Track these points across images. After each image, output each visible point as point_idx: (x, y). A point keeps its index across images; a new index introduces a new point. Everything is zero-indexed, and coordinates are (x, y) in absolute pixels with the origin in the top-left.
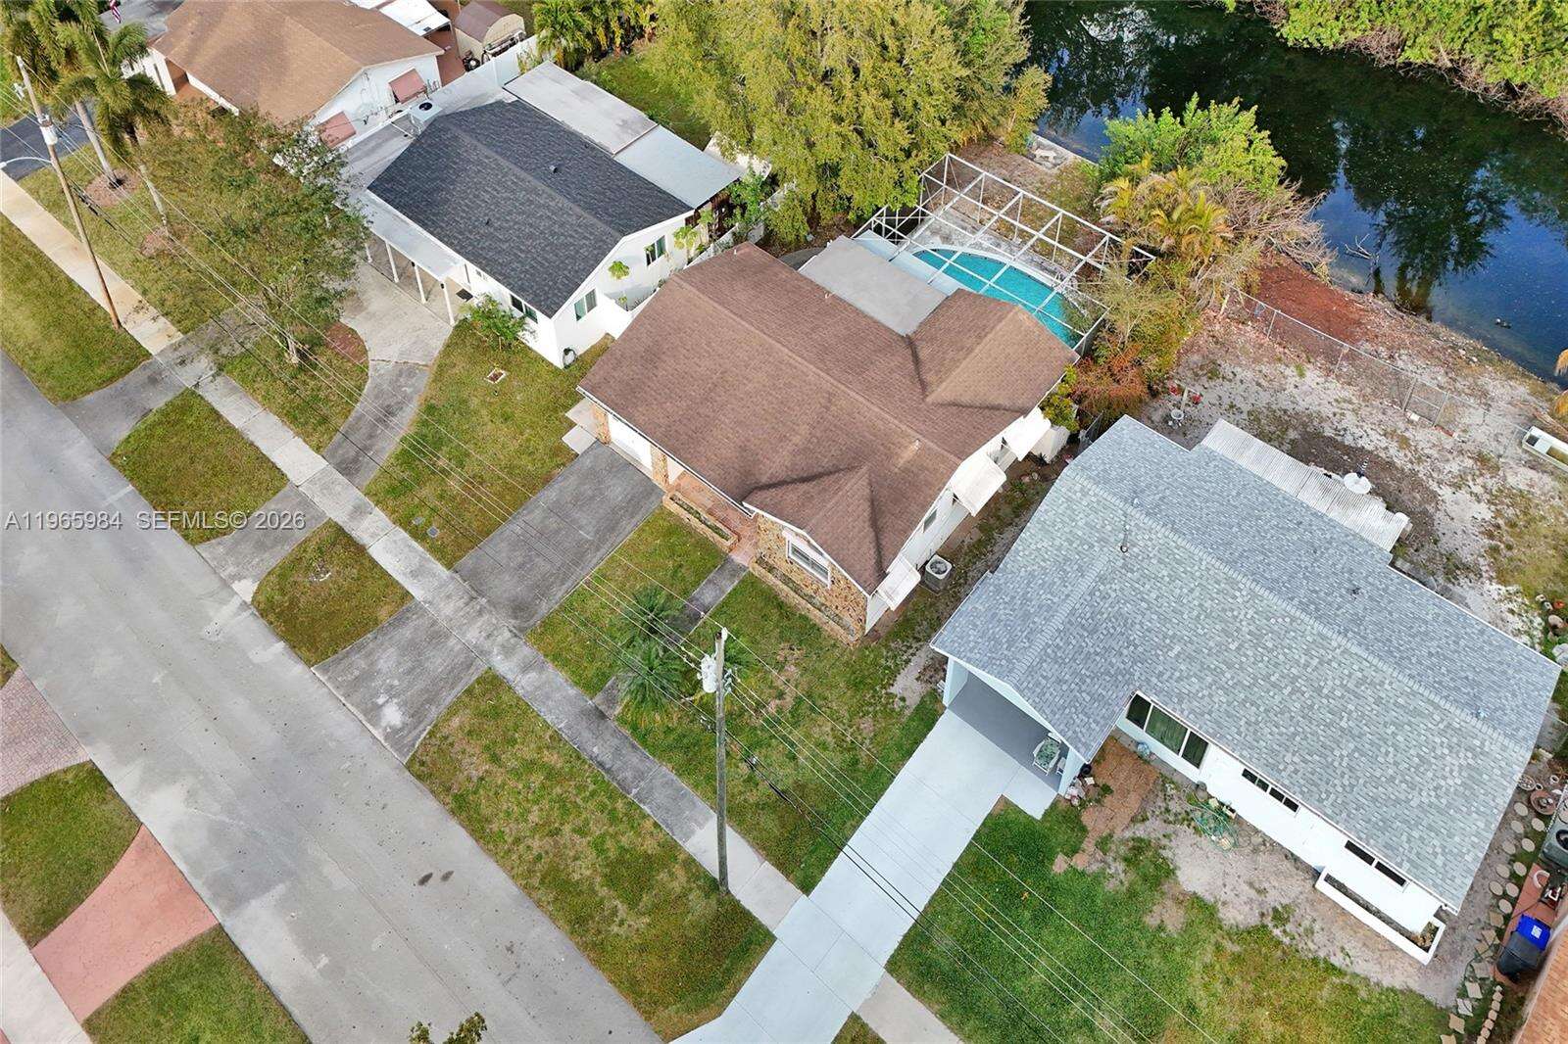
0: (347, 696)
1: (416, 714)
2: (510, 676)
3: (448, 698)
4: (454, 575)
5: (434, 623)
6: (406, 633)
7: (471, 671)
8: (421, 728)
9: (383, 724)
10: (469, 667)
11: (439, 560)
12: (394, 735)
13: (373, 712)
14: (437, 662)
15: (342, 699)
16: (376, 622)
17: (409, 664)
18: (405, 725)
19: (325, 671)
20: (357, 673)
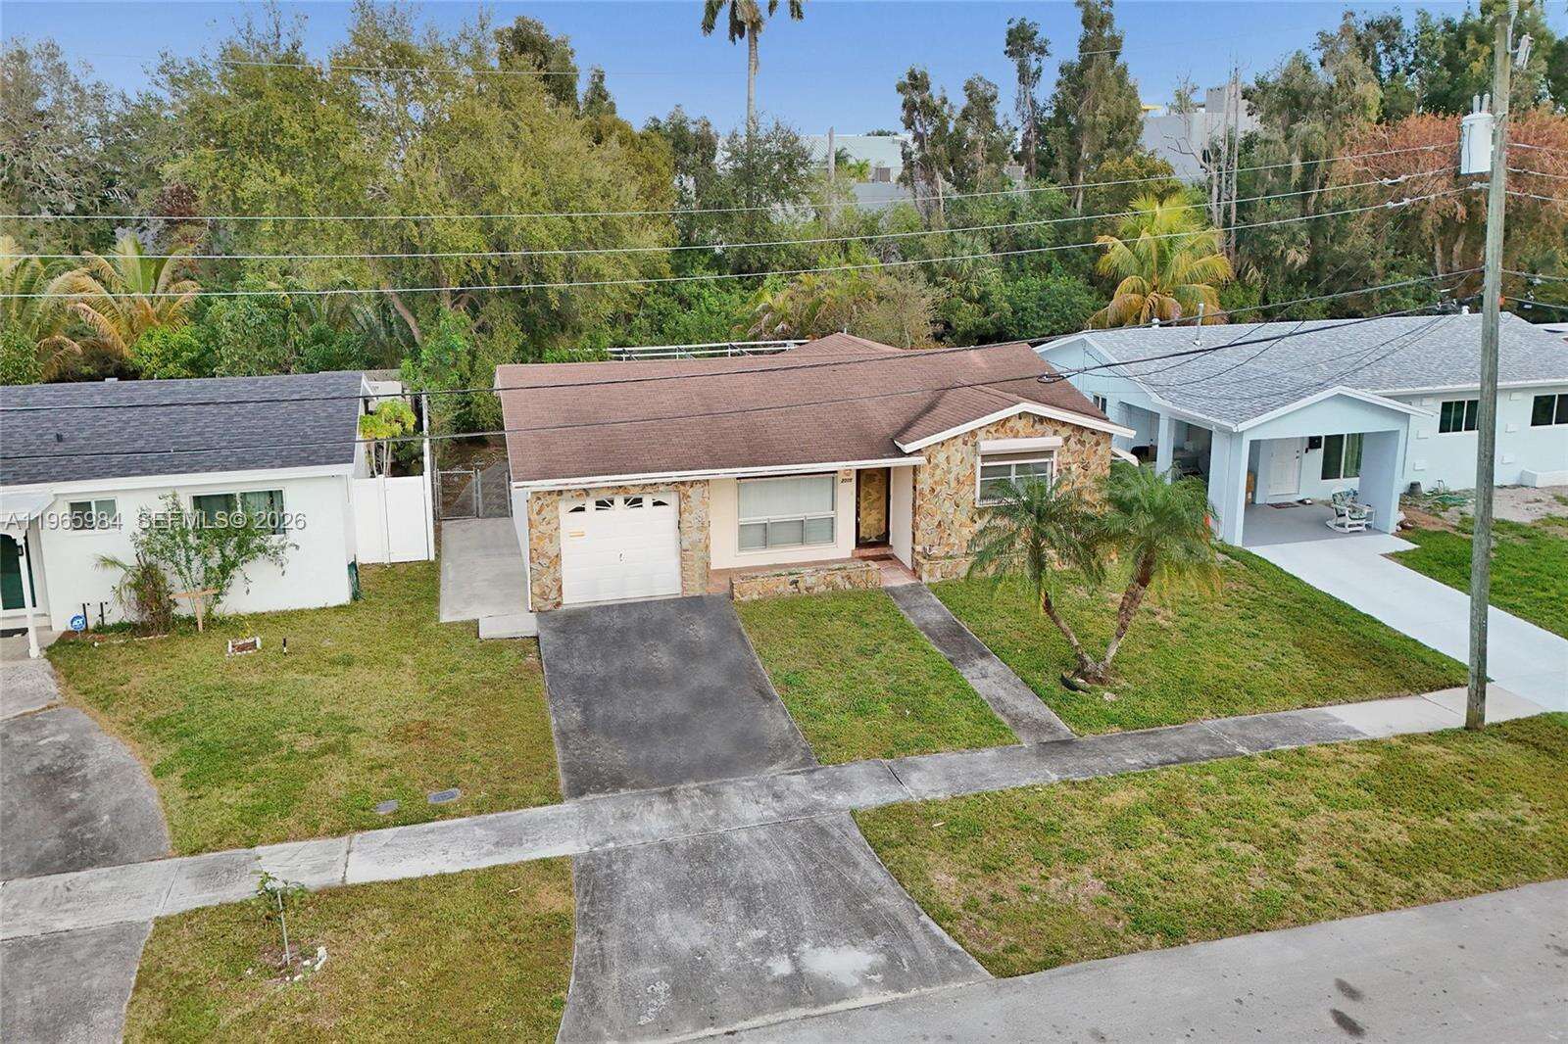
0: (709, 1020)
1: (868, 927)
2: (895, 797)
3: (871, 874)
4: (583, 799)
5: (667, 848)
6: (640, 886)
7: (835, 833)
8: (914, 929)
9: (849, 981)
10: (824, 833)
13: (801, 989)
14: (770, 867)
16: (561, 920)
17: (729, 903)
18: (884, 950)
20: (662, 987)
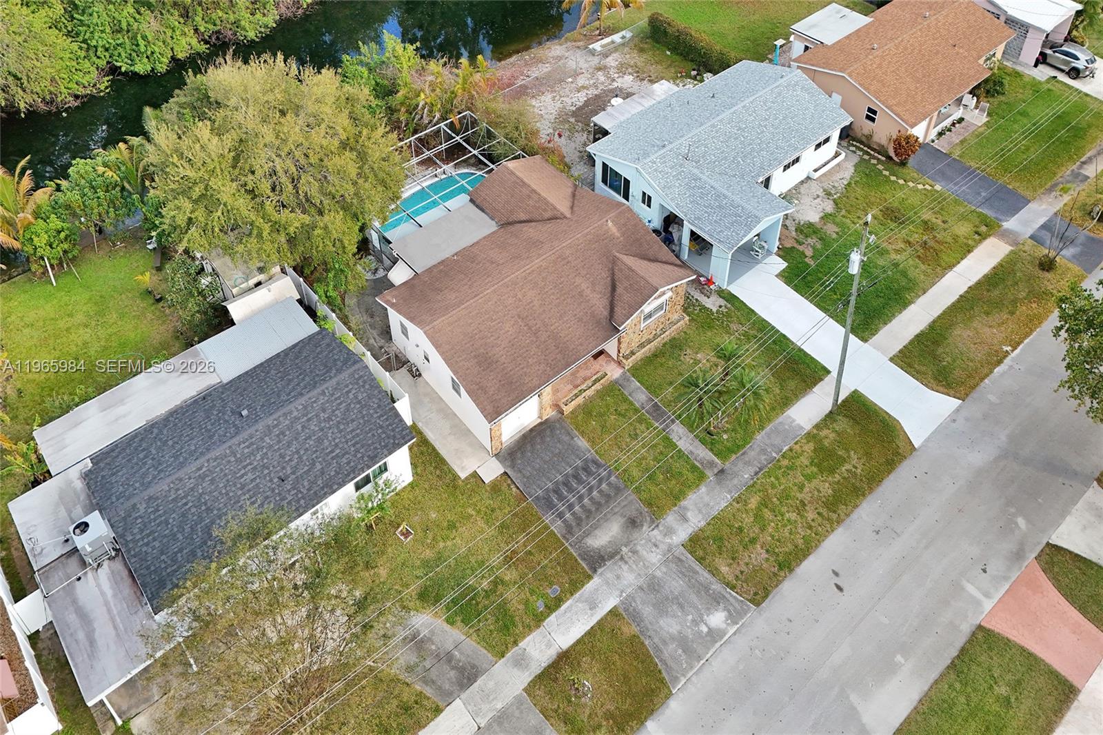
0: (699, 658)
1: (716, 600)
2: (690, 531)
3: (704, 575)
4: (598, 573)
7: (684, 559)
8: (728, 596)
9: (723, 626)
10: (680, 560)
11: (583, 586)
12: (733, 617)
13: (714, 635)
14: (676, 585)
15: (702, 662)
16: (635, 637)
17: (675, 607)
18: (725, 609)
19: (676, 679)
20: (680, 651)
